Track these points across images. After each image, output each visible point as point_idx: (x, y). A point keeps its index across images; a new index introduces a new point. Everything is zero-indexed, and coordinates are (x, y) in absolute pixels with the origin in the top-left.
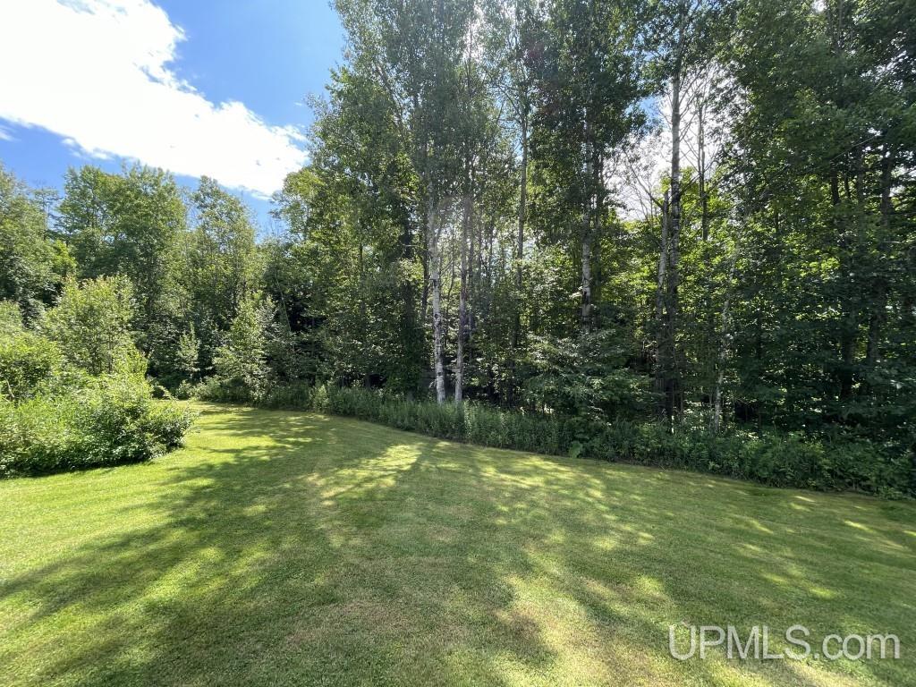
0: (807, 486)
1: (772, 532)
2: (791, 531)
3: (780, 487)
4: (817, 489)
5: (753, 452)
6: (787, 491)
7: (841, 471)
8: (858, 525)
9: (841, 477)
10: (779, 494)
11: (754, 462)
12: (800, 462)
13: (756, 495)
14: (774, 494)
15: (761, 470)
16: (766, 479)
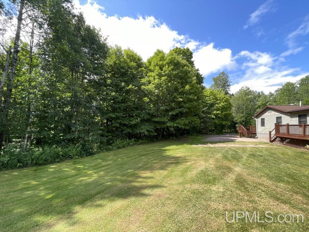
0: (55, 162)
1: (38, 183)
2: (45, 179)
3: (46, 165)
4: (58, 162)
5: (38, 155)
6: (48, 166)
7: (65, 155)
8: (66, 169)
9: (65, 156)
10: (45, 168)
11: (38, 158)
12: (54, 155)
13: (36, 171)
14: (43, 168)
15: (40, 161)
16: (41, 164)
